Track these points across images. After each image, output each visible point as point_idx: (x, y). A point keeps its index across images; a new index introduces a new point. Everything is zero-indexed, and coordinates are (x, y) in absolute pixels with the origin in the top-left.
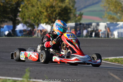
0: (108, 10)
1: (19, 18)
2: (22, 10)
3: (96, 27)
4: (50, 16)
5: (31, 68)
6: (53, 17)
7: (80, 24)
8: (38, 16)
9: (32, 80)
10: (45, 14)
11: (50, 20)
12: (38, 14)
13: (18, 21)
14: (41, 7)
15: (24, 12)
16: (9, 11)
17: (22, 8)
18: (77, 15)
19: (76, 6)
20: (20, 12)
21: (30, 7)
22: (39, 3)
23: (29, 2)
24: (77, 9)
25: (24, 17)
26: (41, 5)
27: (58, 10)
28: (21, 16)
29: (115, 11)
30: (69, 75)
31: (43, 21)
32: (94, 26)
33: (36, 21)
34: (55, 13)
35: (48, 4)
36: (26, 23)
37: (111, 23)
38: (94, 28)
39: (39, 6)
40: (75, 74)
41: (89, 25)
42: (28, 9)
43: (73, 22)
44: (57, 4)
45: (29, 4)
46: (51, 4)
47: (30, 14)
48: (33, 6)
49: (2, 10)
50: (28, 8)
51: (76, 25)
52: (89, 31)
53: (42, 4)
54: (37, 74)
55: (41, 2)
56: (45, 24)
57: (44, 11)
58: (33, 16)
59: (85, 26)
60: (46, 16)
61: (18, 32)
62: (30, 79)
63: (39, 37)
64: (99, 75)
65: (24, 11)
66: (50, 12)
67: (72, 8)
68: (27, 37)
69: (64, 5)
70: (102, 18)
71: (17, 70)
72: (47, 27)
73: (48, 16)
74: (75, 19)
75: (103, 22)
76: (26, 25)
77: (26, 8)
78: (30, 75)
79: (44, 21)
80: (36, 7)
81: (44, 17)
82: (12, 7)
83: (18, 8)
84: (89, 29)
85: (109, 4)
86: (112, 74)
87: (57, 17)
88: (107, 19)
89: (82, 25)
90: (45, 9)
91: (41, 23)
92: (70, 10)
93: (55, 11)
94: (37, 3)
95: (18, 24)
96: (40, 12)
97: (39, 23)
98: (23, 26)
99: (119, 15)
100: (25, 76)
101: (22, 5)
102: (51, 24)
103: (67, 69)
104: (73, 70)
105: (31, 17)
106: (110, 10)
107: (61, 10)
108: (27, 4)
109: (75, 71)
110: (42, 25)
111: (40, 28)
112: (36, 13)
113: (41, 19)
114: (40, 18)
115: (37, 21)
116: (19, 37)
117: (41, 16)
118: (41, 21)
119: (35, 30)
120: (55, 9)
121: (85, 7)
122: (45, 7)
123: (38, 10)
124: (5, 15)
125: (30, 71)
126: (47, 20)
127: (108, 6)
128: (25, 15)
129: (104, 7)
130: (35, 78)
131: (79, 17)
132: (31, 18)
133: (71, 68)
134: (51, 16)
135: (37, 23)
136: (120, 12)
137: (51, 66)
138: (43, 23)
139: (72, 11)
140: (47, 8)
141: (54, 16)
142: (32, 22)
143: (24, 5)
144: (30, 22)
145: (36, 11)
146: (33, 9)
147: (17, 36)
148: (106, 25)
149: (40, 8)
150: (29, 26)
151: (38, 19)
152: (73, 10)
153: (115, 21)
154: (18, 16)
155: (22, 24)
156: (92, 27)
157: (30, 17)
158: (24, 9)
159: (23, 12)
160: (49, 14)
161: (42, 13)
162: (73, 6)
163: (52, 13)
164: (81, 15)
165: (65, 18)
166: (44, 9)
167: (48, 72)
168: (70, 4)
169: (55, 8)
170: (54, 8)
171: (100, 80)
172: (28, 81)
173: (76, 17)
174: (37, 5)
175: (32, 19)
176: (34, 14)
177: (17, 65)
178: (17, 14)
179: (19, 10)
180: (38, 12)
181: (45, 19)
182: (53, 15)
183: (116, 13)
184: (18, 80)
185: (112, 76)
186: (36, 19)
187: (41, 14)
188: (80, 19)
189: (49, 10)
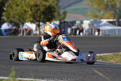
0: (92, 8)
1: (4, 18)
2: (7, 10)
3: (80, 25)
4: (34, 15)
5: (17, 67)
6: (37, 16)
7: (65, 22)
8: (23, 15)
9: (17, 79)
10: (30, 13)
11: (34, 18)
12: (22, 13)
13: (3, 21)
14: (26, 6)
15: (9, 11)
17: (7, 8)
18: (61, 13)
19: (60, 4)
20: (4, 11)
21: (14, 6)
22: (23, 2)
23: (14, 1)
24: (61, 8)
25: (9, 16)
26: (25, 5)
27: (42, 9)
28: (6, 15)
29: (98, 8)
30: (54, 73)
32: (78, 24)
33: (20, 20)
34: (39, 12)
35: (32, 3)
36: (11, 22)
37: (94, 21)
38: (78, 26)
39: (24, 5)
40: (61, 71)
41: (73, 23)
42: (12, 9)
43: (57, 21)
44: (41, 3)
45: (13, 3)
46: (36, 3)
47: (15, 14)
48: (17, 5)
50: (12, 7)
51: (61, 23)
52: (73, 29)
53: (26, 3)
54: (23, 72)
55: (25, 1)
56: (30, 23)
57: (29, 10)
58: (18, 15)
59: (69, 24)
60: (30, 15)
61: (3, 31)
62: (16, 77)
63: (24, 36)
64: (83, 72)
65: (9, 10)
66: (34, 11)
67: (56, 7)
68: (13, 37)
69: (47, 4)
70: (85, 16)
71: (3, 69)
72: (32, 26)
73: (32, 15)
74: (59, 17)
75: (87, 20)
76: (11, 24)
78: (16, 74)
79: (29, 20)
80: (21, 6)
81: (28, 16)
83: (3, 8)
84: (74, 27)
85: (92, 2)
86: (96, 71)
87: (41, 16)
88: (91, 17)
89: (66, 23)
90: (30, 8)
91: (26, 22)
92: (54, 8)
93: (39, 10)
94: (21, 2)
95: (3, 23)
96: (25, 11)
97: (24, 22)
98: (9, 26)
99: (102, 12)
100: (11, 75)
101: (6, 5)
102: (36, 23)
103: (53, 67)
104: (58, 68)
105: (16, 16)
106: (94, 8)
107: (45, 9)
108: (12, 4)
109: (60, 69)
110: (27, 24)
111: (25, 27)
112: (21, 12)
113: (26, 18)
114: (24, 17)
115: (22, 20)
116: (4, 36)
117: (26, 15)
118: (26, 20)
119: (20, 29)
120: (40, 8)
121: (69, 6)
122: (29, 6)
125: (16, 70)
126: (32, 19)
127: (91, 3)
128: (10, 14)
129: (88, 5)
130: (21, 77)
131: (63, 16)
132: (15, 18)
133: (56, 66)
134: (36, 15)
135: (22, 22)
136: (103, 10)
137: (37, 64)
138: (28, 22)
139: (56, 10)
140: (31, 7)
141: (39, 15)
142: (17, 21)
143: (9, 4)
144: (15, 21)
145: (20, 10)
146: (17, 8)
147: (2, 35)
148: (90, 23)
149: (24, 8)
150: (14, 25)
151: (23, 18)
152: (57, 8)
153: (98, 19)
154: (3, 15)
155: (7, 23)
156: (76, 25)
157: (15, 16)
158: (8, 9)
159: (7, 11)
160: (33, 13)
161: (26, 12)
162: (57, 5)
163: (36, 12)
164: (65, 13)
165: (50, 17)
166: (28, 8)
167: (34, 70)
168: (53, 2)
169: (39, 6)
171: (85, 77)
172: (14, 79)
173: (60, 15)
174: (22, 4)
175: (17, 19)
176: (19, 13)
177: (3, 64)
178: (2, 13)
180: (23, 11)
181: (30, 18)
182: (37, 14)
183: (100, 11)
184: (4, 79)
185: (96, 73)
186: (20, 18)
188: (64, 18)
189: (33, 9)
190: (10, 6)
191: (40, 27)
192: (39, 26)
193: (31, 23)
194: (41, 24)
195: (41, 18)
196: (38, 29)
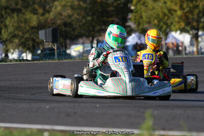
1: (131, 24)
2: (136, 9)
4: (187, 18)
5: (156, 112)
6: (193, 19)
8: (166, 18)
9: (157, 133)
10: (179, 13)
11: (188, 23)
12: (165, 15)
13: (129, 29)
14: (172, 2)
15: (139, 12)
16: (112, 11)
17: (136, 5)
20: (132, 11)
21: (150, 3)
25: (141, 21)
27: (202, 5)
28: (135, 19)
31: (174, 26)
33: (162, 27)
34: (196, 11)
42: (146, 6)
47: (151, 15)
49: (100, 10)
50: (146, 4)
54: (167, 121)
57: (177, 8)
58: (157, 18)
60: (180, 18)
61: (130, 48)
62: (154, 130)
65: (140, 9)
66: (187, 9)
71: (130, 116)
72: (184, 37)
73: (184, 18)
77: (144, 4)
78: (154, 124)
79: (177, 26)
81: (176, 19)
82: (118, 4)
83: (129, 5)
87: (201, 17)
90: (178, 5)
91: (171, 30)
93: (197, 7)
96: (170, 11)
97: (168, 30)
98: (139, 38)
102: (191, 32)
105: (154, 21)
110: (173, 33)
112: (162, 12)
113: (172, 23)
114: (169, 22)
115: (164, 27)
117: (171, 17)
118: (172, 27)
120: (197, 3)
122: (178, 1)
123: (166, 6)
124: (105, 18)
125: (154, 117)
126: (183, 25)
128: (141, 17)
130: (164, 129)
132: (153, 23)
134: (190, 16)
135: (165, 31)
138: (176, 31)
140: (182, 2)
141: (195, 17)
145: (162, 8)
146: (155, 5)
149: (169, 4)
151: (166, 24)
154: (130, 19)
155: (137, 34)
157: (152, 20)
158: (139, 6)
159: (137, 12)
160: (186, 13)
161: (172, 12)
163: (191, 12)
166: (176, 4)
167: (187, 117)
170: (194, 2)
175: (155, 25)
176: (158, 15)
177: (130, 107)
178: (127, 15)
179: (130, 8)
180: (166, 11)
181: (179, 22)
182: (193, 15)
186: (161, 24)
187: (172, 15)
189: (185, 6)
190: (142, 2)
191: (200, 39)
192: (196, 37)
193: (181, 33)
194: (200, 33)
195: (200, 22)
196: (195, 42)
